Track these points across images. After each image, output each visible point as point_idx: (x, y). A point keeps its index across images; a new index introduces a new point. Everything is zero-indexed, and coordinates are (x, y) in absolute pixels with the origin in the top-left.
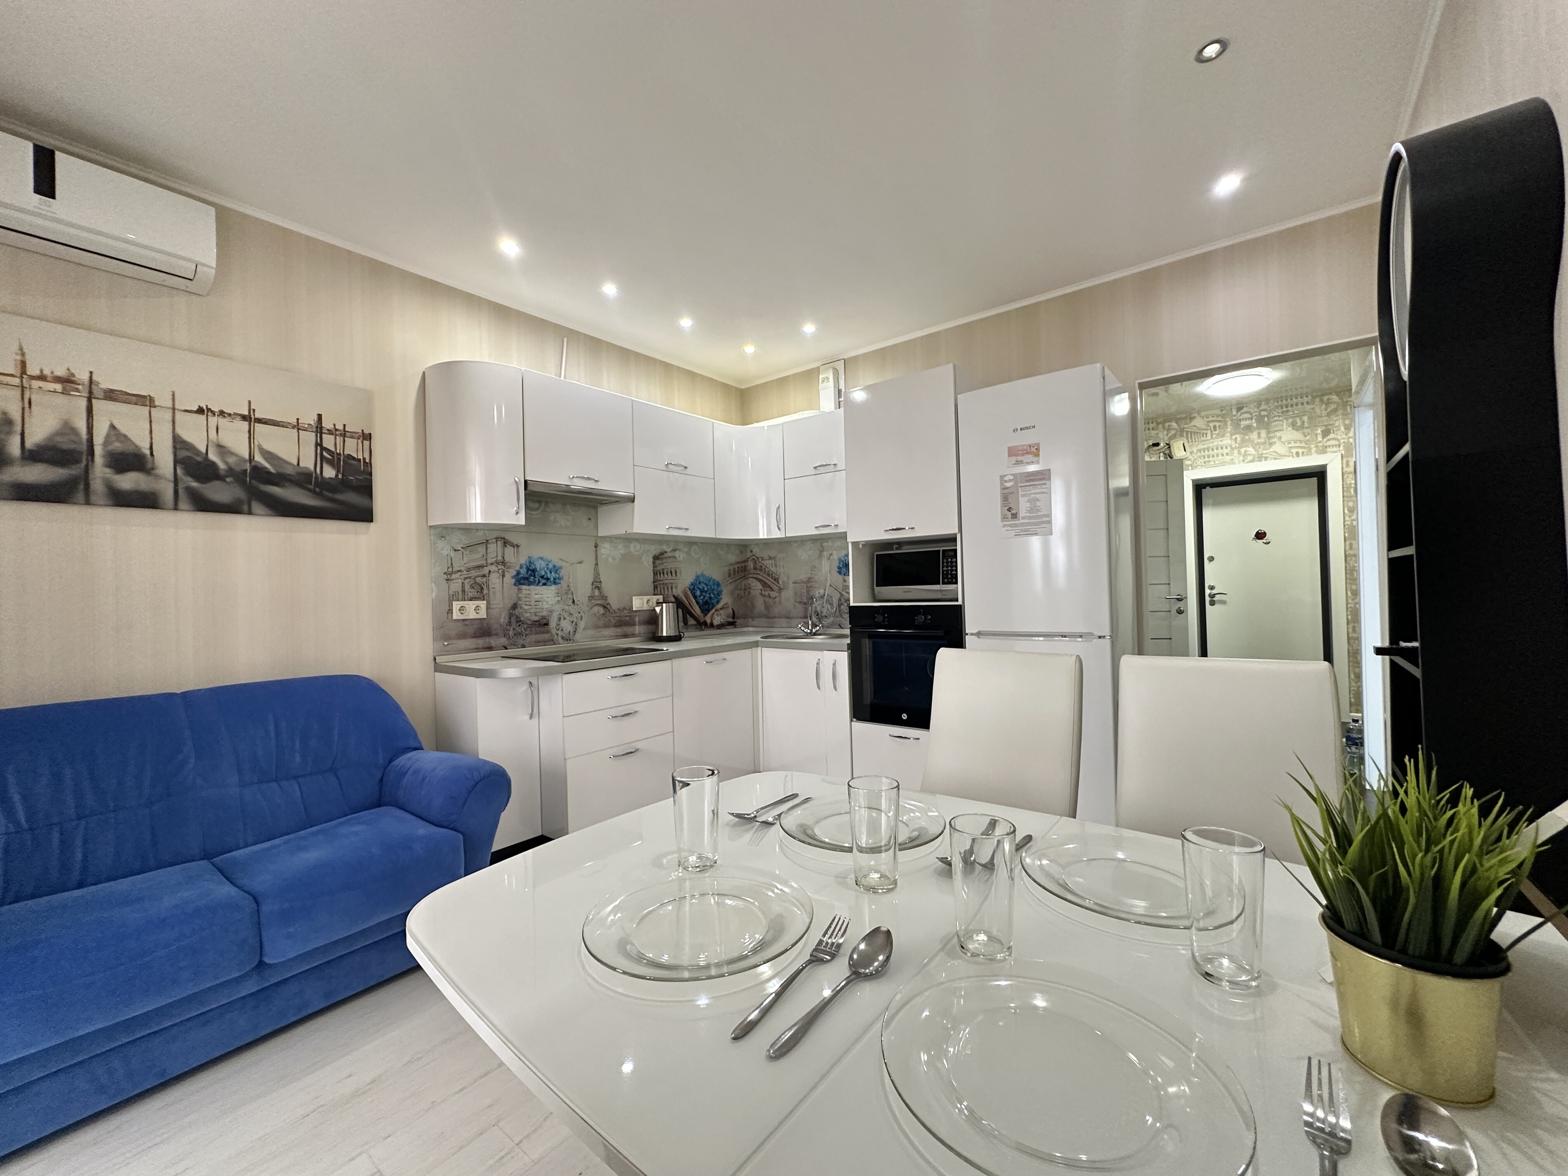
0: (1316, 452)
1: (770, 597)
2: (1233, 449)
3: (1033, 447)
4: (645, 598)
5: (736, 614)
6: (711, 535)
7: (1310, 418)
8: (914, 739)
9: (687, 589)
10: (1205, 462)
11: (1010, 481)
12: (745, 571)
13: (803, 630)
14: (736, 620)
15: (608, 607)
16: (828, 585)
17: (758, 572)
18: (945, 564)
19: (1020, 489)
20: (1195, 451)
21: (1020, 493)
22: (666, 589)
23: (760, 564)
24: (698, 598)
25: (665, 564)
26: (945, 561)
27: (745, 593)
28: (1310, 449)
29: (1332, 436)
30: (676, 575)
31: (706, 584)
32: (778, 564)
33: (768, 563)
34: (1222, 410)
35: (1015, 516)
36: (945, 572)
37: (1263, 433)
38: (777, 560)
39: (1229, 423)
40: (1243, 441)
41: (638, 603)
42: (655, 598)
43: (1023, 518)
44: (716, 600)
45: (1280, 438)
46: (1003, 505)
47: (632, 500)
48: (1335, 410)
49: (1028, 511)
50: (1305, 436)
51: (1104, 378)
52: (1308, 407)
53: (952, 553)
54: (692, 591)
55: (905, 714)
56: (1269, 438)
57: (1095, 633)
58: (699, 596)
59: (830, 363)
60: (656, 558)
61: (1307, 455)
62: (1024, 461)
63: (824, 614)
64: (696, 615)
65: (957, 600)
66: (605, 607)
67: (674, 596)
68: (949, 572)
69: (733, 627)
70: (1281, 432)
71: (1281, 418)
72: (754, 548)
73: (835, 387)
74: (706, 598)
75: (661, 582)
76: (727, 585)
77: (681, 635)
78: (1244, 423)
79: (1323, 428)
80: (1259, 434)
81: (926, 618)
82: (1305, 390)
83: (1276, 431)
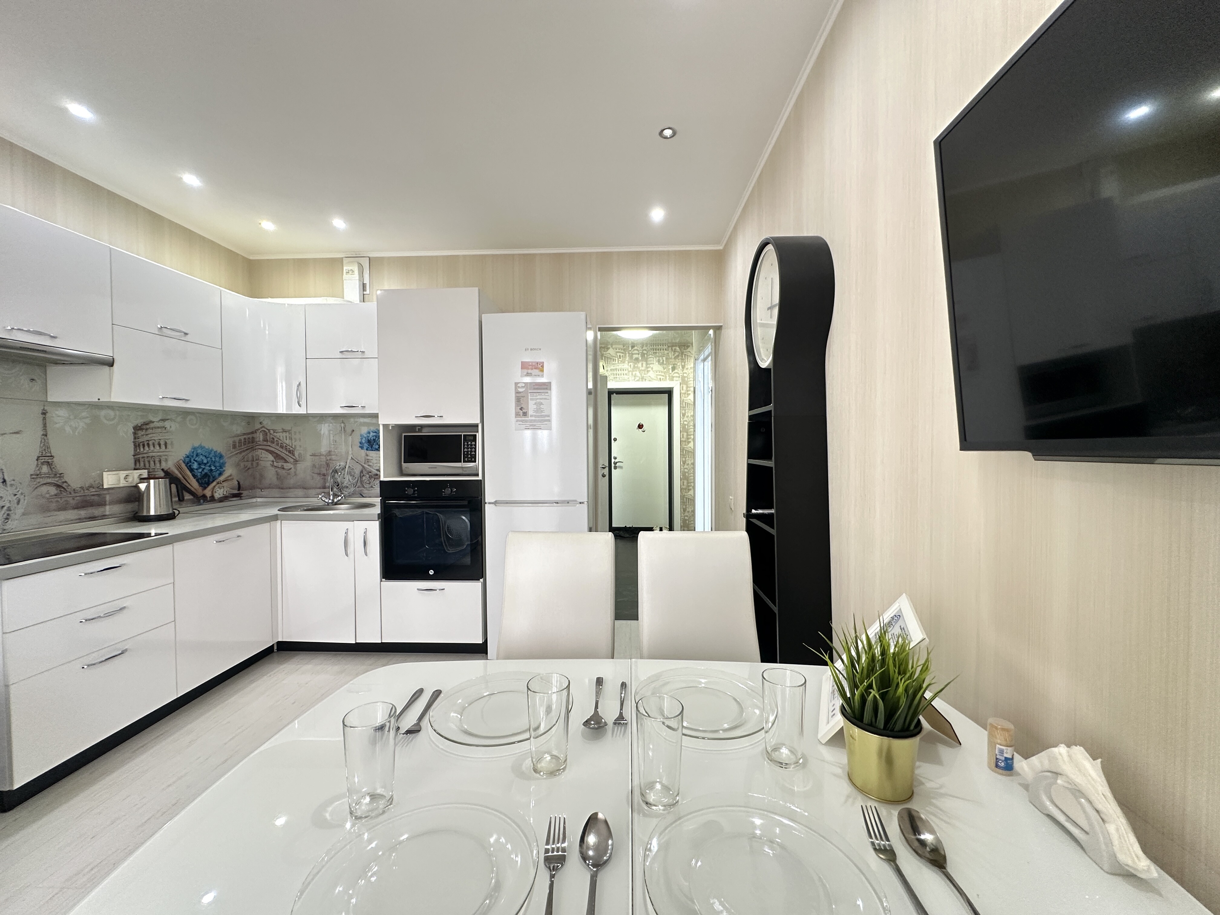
0: (669, 379)
1: (283, 468)
2: (629, 372)
3: (540, 364)
4: (123, 474)
5: (241, 486)
6: (218, 407)
7: (666, 359)
8: (440, 590)
9: (181, 462)
10: (614, 378)
11: (522, 387)
12: (253, 442)
13: (324, 501)
14: (241, 492)
15: (64, 485)
16: (350, 458)
17: (269, 443)
18: (466, 446)
19: (529, 394)
20: (609, 370)
21: (529, 397)
22: (152, 463)
23: (272, 436)
24: (196, 471)
25: (151, 435)
26: (466, 444)
27: (252, 464)
28: (666, 377)
29: (676, 371)
30: (166, 448)
31: (205, 456)
32: (293, 436)
33: (282, 436)
34: (624, 346)
35: (525, 414)
36: (466, 453)
37: (644, 363)
38: (293, 434)
39: (627, 355)
40: (634, 367)
41: (110, 480)
42: (136, 473)
43: (531, 416)
44: (218, 472)
45: (652, 368)
46: (517, 405)
47: (110, 364)
48: (678, 356)
49: (535, 412)
50: (664, 369)
51: (586, 323)
52: (666, 352)
53: (472, 438)
54: (188, 464)
55: (432, 571)
56: (647, 368)
57: (578, 500)
58: (197, 469)
59: (356, 257)
60: (137, 429)
61: (665, 380)
62: (533, 374)
63: (345, 484)
64: (192, 489)
65: (477, 475)
66: (58, 486)
67: (163, 470)
68: (469, 453)
69: (239, 498)
70: (653, 365)
71: (653, 356)
72: (264, 420)
73: (360, 280)
74: (205, 471)
75: (145, 455)
76: (230, 457)
77: (174, 513)
78: (635, 356)
79: (672, 366)
80: (642, 364)
81: (452, 491)
82: (664, 342)
83: (651, 364)
